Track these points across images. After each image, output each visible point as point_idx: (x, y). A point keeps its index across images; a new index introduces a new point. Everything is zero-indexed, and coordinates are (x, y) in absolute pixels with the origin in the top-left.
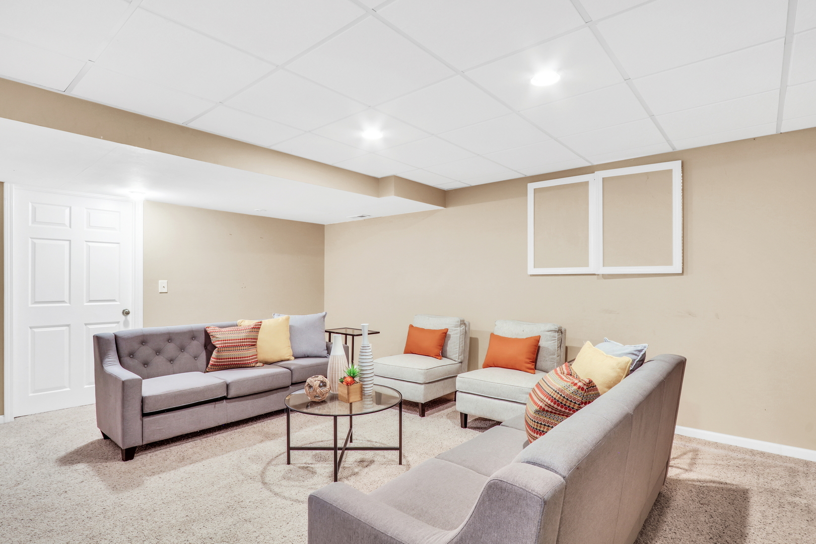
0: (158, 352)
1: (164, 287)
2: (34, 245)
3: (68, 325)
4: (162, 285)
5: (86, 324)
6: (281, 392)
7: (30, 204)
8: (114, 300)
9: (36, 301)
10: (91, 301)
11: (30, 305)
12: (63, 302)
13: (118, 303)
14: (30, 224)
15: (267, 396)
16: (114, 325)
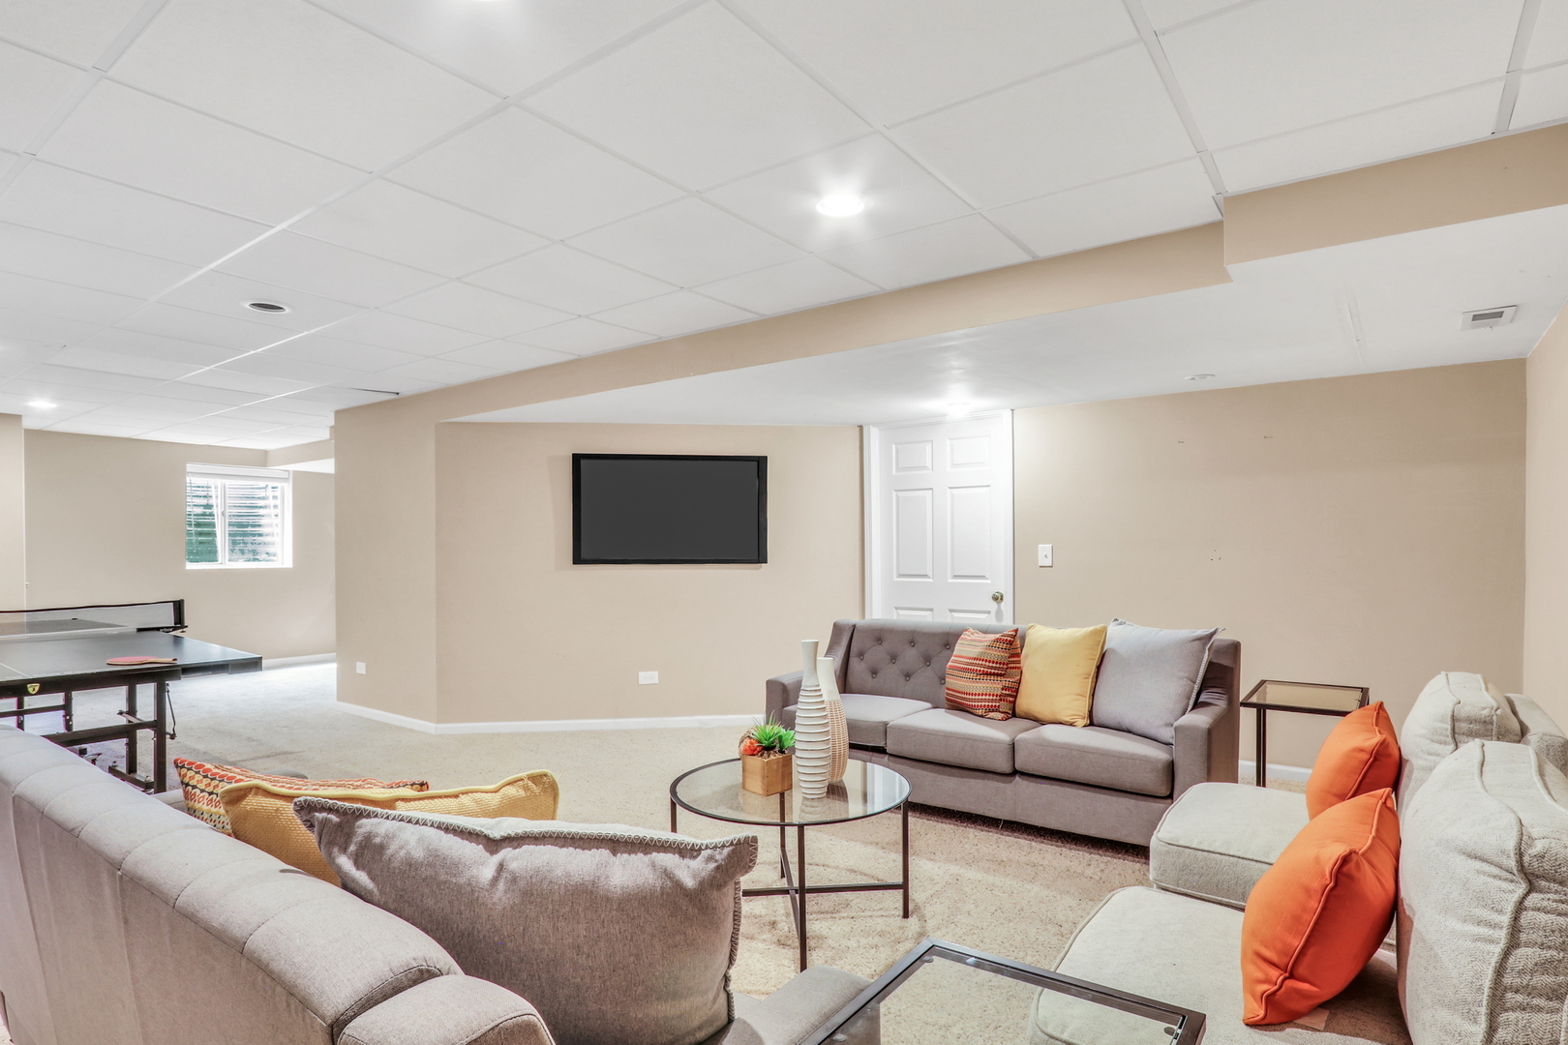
0: (893, 658)
1: (1046, 556)
2: (897, 497)
3: (931, 610)
4: (1044, 553)
5: (951, 611)
6: (993, 779)
7: (894, 446)
8: (983, 577)
9: (901, 573)
10: (956, 577)
11: (896, 579)
12: (926, 576)
13: (989, 581)
14: (894, 473)
15: (962, 777)
16: (984, 616)
